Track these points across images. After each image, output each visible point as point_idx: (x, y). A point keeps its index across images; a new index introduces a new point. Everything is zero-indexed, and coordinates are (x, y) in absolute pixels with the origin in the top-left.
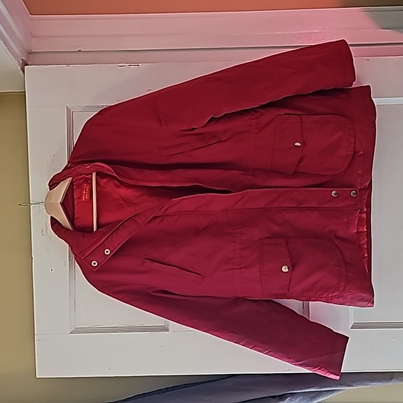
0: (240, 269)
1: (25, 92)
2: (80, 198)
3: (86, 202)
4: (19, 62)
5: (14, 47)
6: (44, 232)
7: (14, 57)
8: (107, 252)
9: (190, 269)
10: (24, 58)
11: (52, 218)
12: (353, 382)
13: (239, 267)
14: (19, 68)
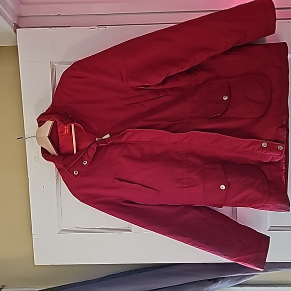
0: (188, 187)
1: (17, 46)
2: (62, 132)
3: (67, 135)
4: (12, 26)
5: (8, 15)
6: (36, 159)
7: (8, 23)
8: (85, 163)
9: (149, 186)
10: (15, 22)
11: (42, 148)
12: (268, 269)
13: (186, 186)
14: (12, 30)
